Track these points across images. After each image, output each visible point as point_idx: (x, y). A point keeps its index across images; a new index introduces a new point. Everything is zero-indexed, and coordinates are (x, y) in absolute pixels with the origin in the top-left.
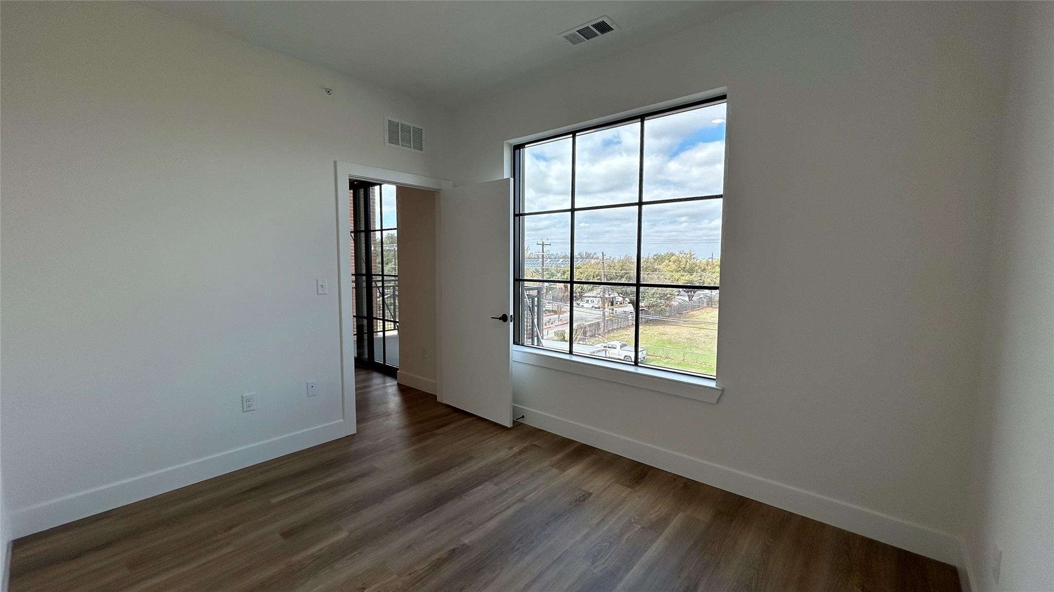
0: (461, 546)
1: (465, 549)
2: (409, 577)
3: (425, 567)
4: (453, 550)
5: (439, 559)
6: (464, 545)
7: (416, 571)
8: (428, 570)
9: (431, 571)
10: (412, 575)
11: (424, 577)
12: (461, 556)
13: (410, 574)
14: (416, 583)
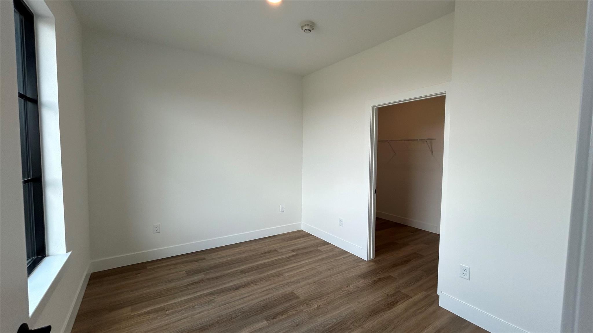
0: (269, 320)
1: (267, 319)
2: (297, 309)
3: (290, 312)
4: (274, 318)
5: (282, 315)
6: (267, 320)
7: (294, 311)
8: (289, 311)
9: (287, 310)
10: (296, 310)
11: (291, 308)
12: (271, 315)
13: (297, 310)
14: (294, 306)
